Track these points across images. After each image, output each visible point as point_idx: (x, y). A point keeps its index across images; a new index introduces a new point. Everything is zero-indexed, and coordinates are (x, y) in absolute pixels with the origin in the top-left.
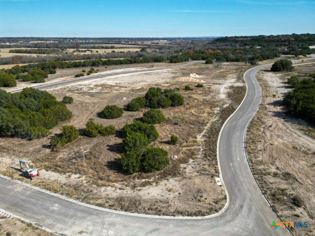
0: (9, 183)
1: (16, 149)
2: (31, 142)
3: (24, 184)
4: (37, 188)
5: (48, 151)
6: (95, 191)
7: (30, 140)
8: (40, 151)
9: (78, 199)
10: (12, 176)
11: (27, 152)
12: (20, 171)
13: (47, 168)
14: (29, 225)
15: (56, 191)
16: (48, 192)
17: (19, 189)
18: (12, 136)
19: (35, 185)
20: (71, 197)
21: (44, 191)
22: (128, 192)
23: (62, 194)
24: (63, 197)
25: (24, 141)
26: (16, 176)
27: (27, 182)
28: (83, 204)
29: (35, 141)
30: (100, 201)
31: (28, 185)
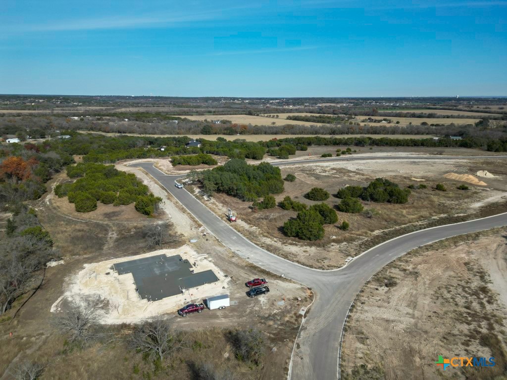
0: (219, 221)
1: (233, 204)
2: (244, 202)
3: (226, 224)
4: (231, 227)
5: (250, 210)
6: (260, 238)
7: (244, 201)
8: (245, 209)
9: (248, 238)
10: (222, 218)
11: (238, 208)
12: (228, 216)
13: (243, 220)
14: (218, 240)
15: (239, 231)
16: (235, 231)
17: (222, 225)
18: (234, 196)
19: (231, 226)
20: (245, 236)
21: (234, 230)
22: (279, 244)
23: (241, 234)
24: (241, 235)
25: (239, 201)
26: (225, 219)
27: (228, 223)
28: (249, 241)
29: (246, 202)
30: (258, 243)
31: (228, 225)
